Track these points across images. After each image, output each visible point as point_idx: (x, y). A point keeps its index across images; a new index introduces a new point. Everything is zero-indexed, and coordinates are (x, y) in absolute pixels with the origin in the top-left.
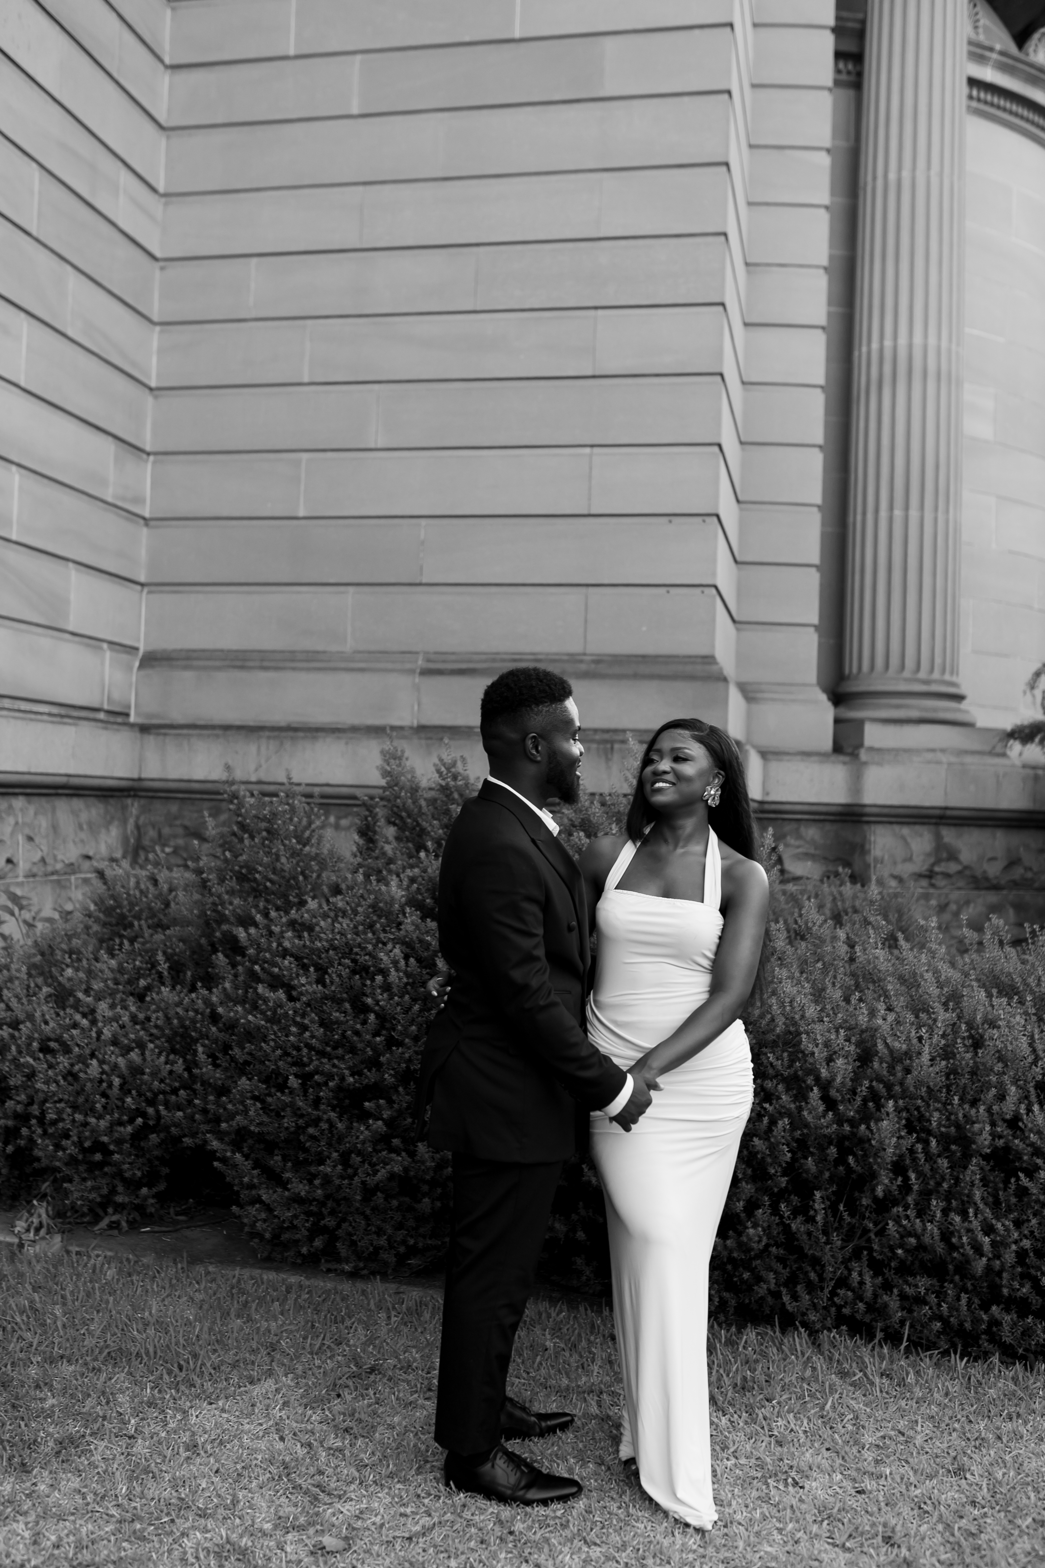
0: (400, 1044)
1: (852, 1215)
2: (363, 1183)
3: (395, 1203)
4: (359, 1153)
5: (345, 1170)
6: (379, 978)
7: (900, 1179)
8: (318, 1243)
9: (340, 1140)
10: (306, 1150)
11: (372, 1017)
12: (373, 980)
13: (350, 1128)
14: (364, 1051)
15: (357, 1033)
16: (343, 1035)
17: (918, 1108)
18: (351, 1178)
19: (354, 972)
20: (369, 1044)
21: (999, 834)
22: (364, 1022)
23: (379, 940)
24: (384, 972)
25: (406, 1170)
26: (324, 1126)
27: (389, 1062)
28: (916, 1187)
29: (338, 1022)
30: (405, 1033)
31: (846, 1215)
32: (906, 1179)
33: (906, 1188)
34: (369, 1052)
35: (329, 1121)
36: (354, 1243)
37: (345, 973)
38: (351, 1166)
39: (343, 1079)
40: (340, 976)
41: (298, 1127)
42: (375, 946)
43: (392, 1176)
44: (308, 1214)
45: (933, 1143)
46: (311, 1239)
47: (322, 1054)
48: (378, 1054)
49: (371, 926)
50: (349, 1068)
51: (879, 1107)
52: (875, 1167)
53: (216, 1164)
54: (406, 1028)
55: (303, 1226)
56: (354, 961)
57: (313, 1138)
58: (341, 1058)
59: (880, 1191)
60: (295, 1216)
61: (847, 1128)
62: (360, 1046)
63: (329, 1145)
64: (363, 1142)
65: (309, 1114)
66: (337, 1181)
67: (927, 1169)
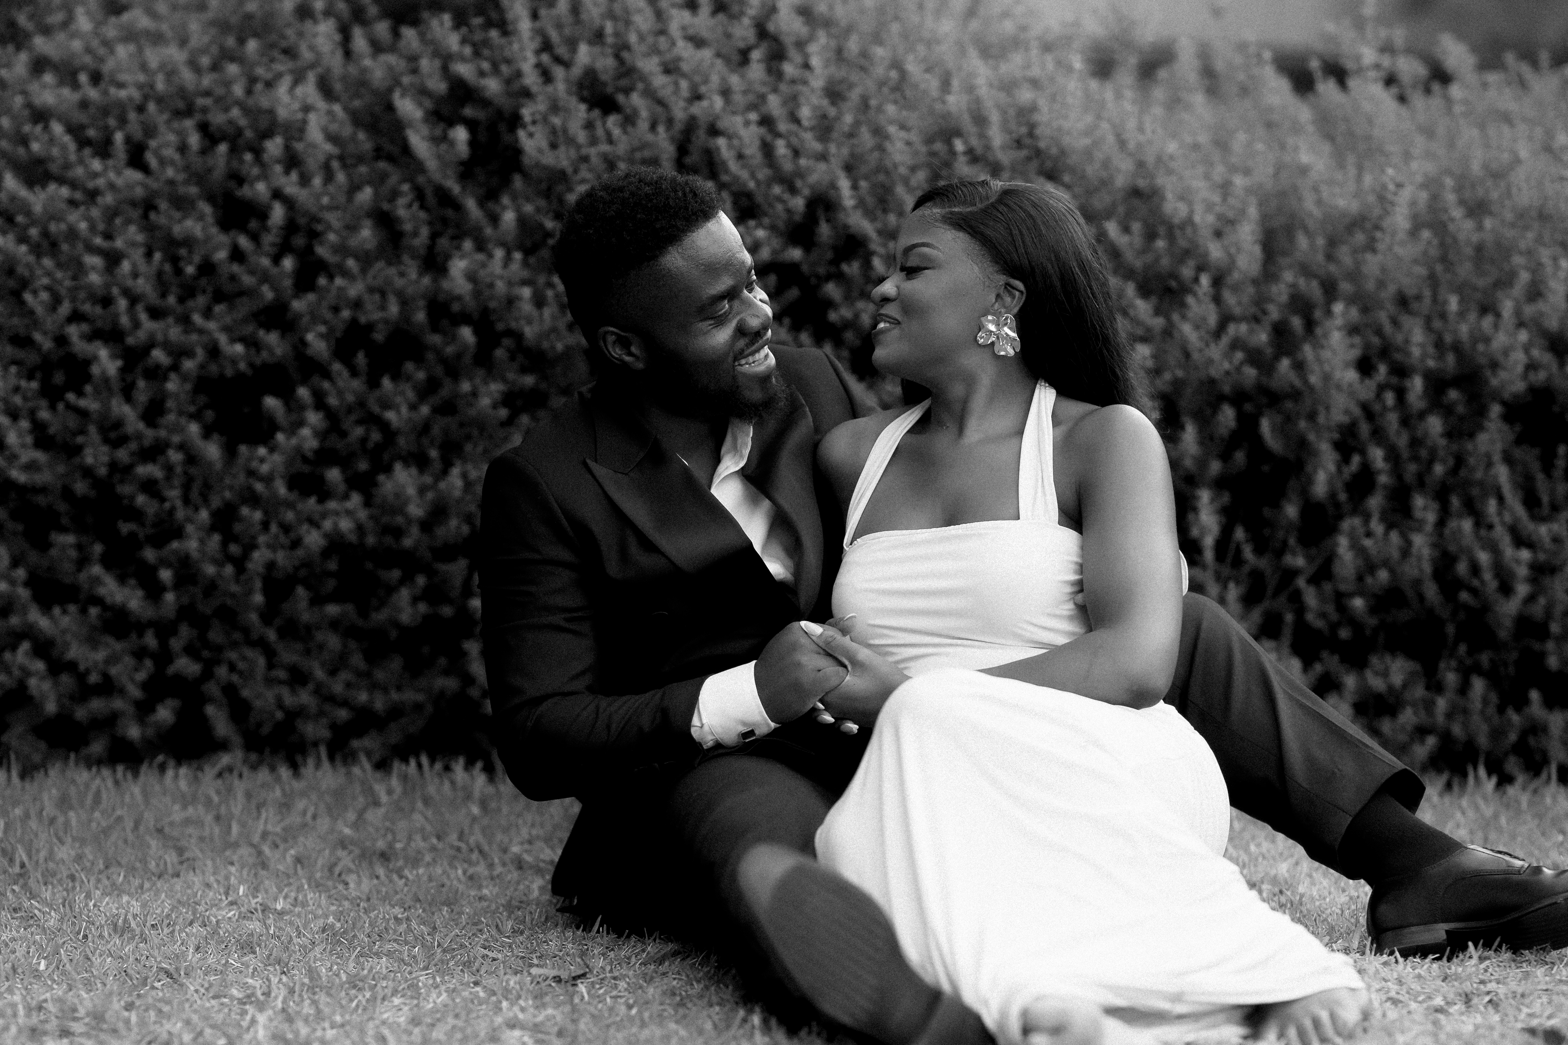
1: (1259, 551)
3: (333, 609)
5: (225, 544)
7: (1356, 459)
8: (164, 714)
10: (135, 515)
13: (233, 456)
17: (1379, 332)
18: (240, 564)
26: (175, 457)
27: (312, 310)
28: (1383, 479)
29: (190, 241)
30: (342, 250)
31: (1248, 553)
32: (1366, 461)
33: (1365, 479)
34: (267, 292)
35: (186, 446)
36: (240, 711)
37: (190, 144)
38: (236, 539)
39: (214, 352)
40: (180, 151)
41: (113, 466)
43: (330, 546)
44: (140, 654)
46: (144, 709)
47: (160, 309)
48: (286, 295)
50: (226, 329)
51: (1310, 325)
52: (1311, 437)
55: (132, 680)
56: (207, 122)
57: (150, 487)
58: (206, 313)
60: (112, 660)
62: (246, 282)
63: (188, 498)
64: (266, 480)
65: (139, 436)
66: (210, 570)
67: (1402, 441)
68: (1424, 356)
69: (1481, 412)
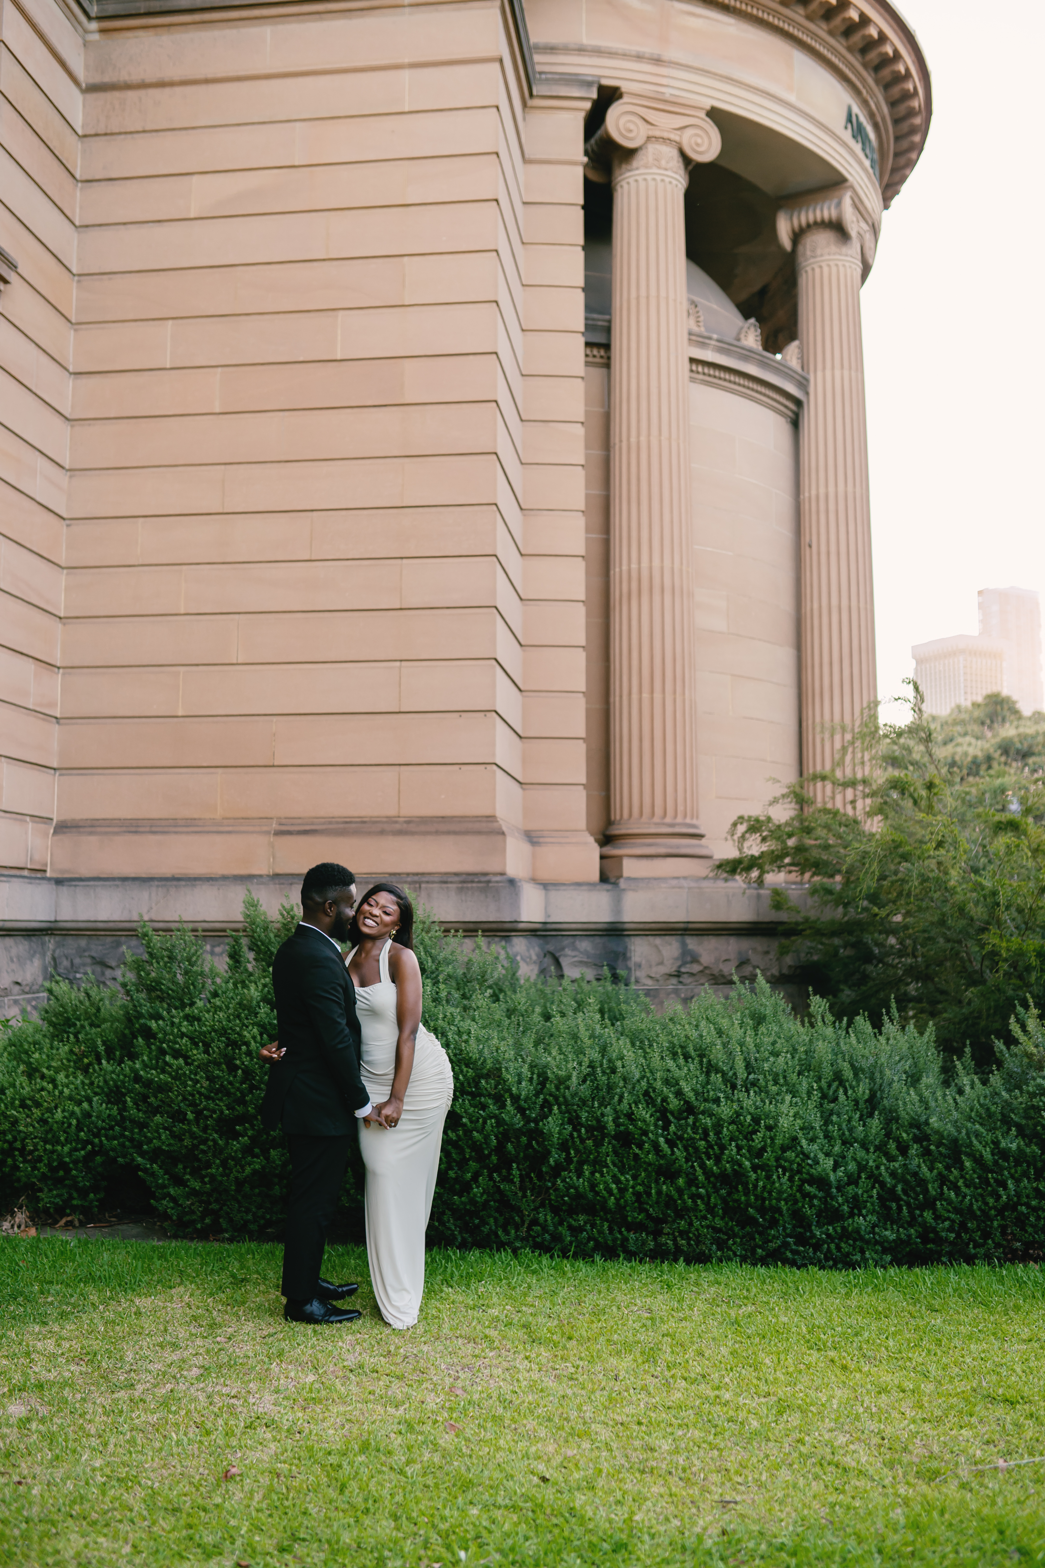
0: (258, 1088)
2: (236, 1178)
3: (257, 1191)
4: (233, 1159)
5: (224, 1170)
6: (244, 1048)
7: (565, 1154)
8: (208, 1221)
9: (221, 1152)
10: (199, 1160)
11: (240, 1072)
12: (240, 1049)
13: (227, 1143)
14: (235, 1094)
15: (230, 1083)
16: (222, 1085)
17: (573, 1111)
18: (228, 1176)
19: (227, 1046)
20: (238, 1089)
21: (733, 940)
22: (235, 1076)
23: (244, 1025)
24: (247, 1044)
25: (263, 1167)
26: (210, 1143)
27: (251, 1100)
28: (574, 1159)
29: (218, 1077)
30: (261, 1081)
32: (568, 1153)
33: (569, 1160)
34: (238, 1094)
35: (214, 1140)
36: (231, 1220)
37: (222, 1046)
38: (228, 1168)
39: (222, 1112)
40: (219, 1048)
41: (194, 1145)
42: (241, 1029)
43: (255, 1172)
44: (201, 1202)
45: (583, 1130)
46: (202, 1218)
47: (208, 1098)
48: (243, 1095)
49: (238, 1017)
50: (226, 1105)
51: (550, 1111)
52: (548, 1147)
53: (140, 1173)
54: (262, 1078)
55: (198, 1210)
56: (228, 1039)
57: (203, 1151)
58: (221, 1100)
59: (552, 1161)
60: (192, 1204)
61: (533, 1125)
62: (232, 1090)
63: (214, 1156)
64: (236, 1152)
65: (200, 1136)
66: (220, 1178)
67: (581, 1147)
68: (587, 1120)
69: (603, 1139)
